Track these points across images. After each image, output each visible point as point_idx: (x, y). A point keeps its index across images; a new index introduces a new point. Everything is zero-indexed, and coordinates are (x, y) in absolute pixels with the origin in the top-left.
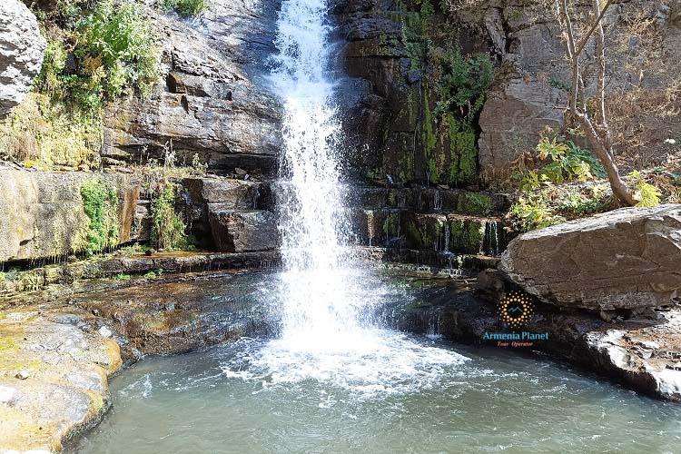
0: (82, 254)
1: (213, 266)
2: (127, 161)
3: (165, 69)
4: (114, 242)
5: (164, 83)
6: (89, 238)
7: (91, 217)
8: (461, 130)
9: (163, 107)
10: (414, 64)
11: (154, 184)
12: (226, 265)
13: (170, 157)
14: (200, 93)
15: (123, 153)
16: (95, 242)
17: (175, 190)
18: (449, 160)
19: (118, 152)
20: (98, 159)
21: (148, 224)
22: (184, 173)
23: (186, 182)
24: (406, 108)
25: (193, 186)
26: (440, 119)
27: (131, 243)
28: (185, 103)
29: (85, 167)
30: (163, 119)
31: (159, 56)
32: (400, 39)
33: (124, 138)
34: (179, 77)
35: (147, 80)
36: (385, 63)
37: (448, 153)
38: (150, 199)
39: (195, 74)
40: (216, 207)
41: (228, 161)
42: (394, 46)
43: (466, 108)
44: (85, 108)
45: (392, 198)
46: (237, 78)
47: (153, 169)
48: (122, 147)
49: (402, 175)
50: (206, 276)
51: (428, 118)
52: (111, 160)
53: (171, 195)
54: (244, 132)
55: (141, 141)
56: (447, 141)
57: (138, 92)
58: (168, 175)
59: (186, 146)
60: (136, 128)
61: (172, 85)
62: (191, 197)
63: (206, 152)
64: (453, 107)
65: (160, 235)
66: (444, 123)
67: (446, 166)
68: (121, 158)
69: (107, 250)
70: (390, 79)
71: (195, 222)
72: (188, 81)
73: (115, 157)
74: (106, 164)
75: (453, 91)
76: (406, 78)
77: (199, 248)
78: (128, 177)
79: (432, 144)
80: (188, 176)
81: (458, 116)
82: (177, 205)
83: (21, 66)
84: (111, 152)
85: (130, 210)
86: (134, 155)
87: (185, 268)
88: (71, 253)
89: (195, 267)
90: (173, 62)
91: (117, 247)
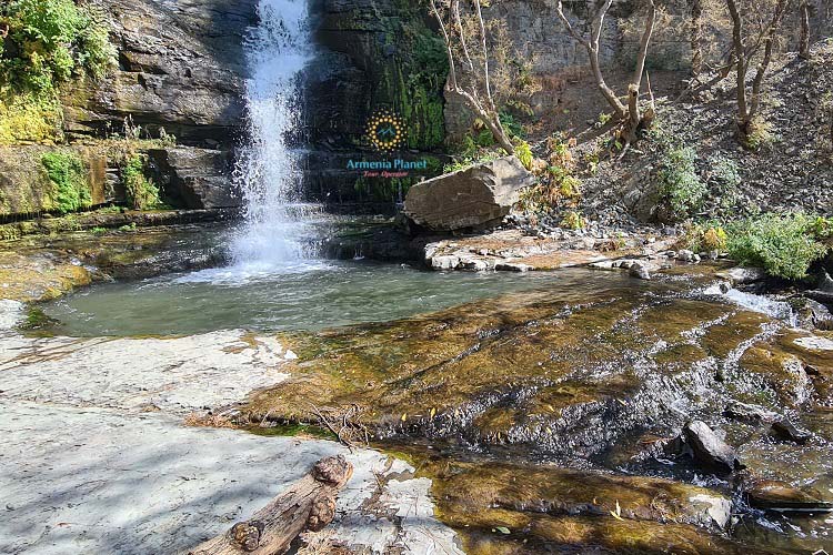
1: (184, 220)
2: (94, 136)
3: (113, 49)
4: (89, 203)
5: (116, 63)
6: (59, 200)
7: (58, 182)
8: (431, 101)
9: (119, 86)
10: (389, 38)
11: (120, 155)
12: (196, 219)
13: (136, 131)
14: (157, 70)
15: (87, 129)
16: (66, 202)
17: (142, 159)
18: (423, 128)
19: (81, 127)
20: (62, 136)
21: (121, 187)
22: (152, 144)
23: (151, 152)
24: (384, 81)
25: (158, 156)
26: (412, 90)
27: (108, 205)
28: (142, 81)
29: (48, 142)
30: (120, 96)
31: (105, 39)
32: (373, 13)
33: (84, 114)
34: (131, 56)
35: (99, 61)
36: (361, 38)
37: (422, 123)
38: (118, 166)
39: (148, 53)
40: (183, 173)
41: (191, 131)
42: (367, 20)
43: (433, 79)
44: (36, 89)
46: (197, 56)
47: (116, 141)
48: (84, 123)
50: (178, 228)
51: (404, 91)
52: (75, 135)
53: (140, 165)
54: (203, 105)
55: (102, 117)
56: (421, 110)
57: (90, 72)
59: (149, 122)
60: (95, 105)
61: (126, 64)
62: (159, 165)
63: (172, 126)
64: (423, 80)
65: (133, 198)
66: (417, 95)
67: (422, 132)
68: (85, 132)
69: (82, 209)
70: (367, 52)
71: (166, 186)
72: (142, 60)
73: (79, 132)
74: (71, 139)
75: (423, 65)
76: (382, 51)
77: (174, 207)
78: (99, 149)
80: (156, 147)
81: (428, 88)
82: (146, 172)
84: (73, 126)
85: (99, 177)
86: (99, 130)
87: (157, 222)
88: (44, 211)
89: (167, 221)
90: (124, 43)
91: (94, 208)
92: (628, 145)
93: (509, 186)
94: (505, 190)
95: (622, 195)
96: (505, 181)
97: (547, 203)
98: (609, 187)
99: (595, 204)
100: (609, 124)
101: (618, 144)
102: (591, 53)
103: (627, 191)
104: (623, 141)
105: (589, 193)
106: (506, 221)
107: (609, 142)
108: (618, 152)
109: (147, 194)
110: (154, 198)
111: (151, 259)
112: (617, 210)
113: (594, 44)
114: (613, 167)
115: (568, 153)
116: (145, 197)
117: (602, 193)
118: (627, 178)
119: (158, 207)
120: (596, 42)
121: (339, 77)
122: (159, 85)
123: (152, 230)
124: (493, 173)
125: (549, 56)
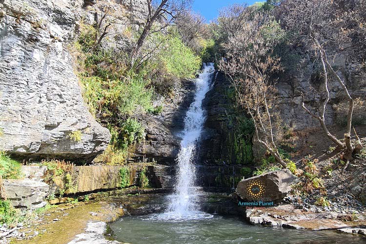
0: (119, 188)
1: (155, 192)
2: (134, 162)
3: (145, 134)
4: (128, 185)
5: (145, 138)
6: (121, 184)
7: (122, 178)
8: (247, 144)
9: (144, 146)
10: (230, 122)
11: (140, 168)
12: (159, 192)
13: (146, 159)
14: (155, 140)
16: (123, 184)
17: (146, 169)
19: (132, 159)
20: (126, 162)
21: (138, 179)
22: (150, 164)
23: (149, 167)
24: (228, 138)
25: (151, 168)
26: (239, 141)
27: (133, 186)
28: (150, 143)
29: (122, 164)
30: (144, 148)
31: (143, 131)
32: (225, 114)
33: (133, 154)
34: (149, 136)
35: (140, 138)
36: (220, 123)
37: (243, 153)
38: (139, 172)
39: (154, 134)
40: (157, 174)
41: (162, 160)
42: (223, 117)
43: (248, 136)
44: (123, 148)
45: (220, 170)
46: (167, 134)
47: (140, 163)
48: (133, 158)
49: (228, 161)
50: (153, 195)
51: (236, 141)
52: (130, 162)
53: (145, 171)
54: (166, 150)
55: (138, 156)
56: (242, 148)
57: (137, 142)
58: (144, 165)
59: (150, 156)
60: (137, 152)
61: (147, 138)
62: (150, 172)
63: (157, 158)
64: (243, 136)
65: (141, 183)
66: (241, 142)
67: (243, 157)
68: (132, 161)
69: (126, 187)
70: (222, 128)
71: (151, 179)
72: (152, 137)
73: (131, 160)
74: (128, 163)
75: (244, 131)
76: (228, 127)
77: (152, 187)
78: (135, 166)
79: (237, 150)
80: (150, 165)
81: (245, 139)
82: (146, 174)
83: (105, 142)
84: (130, 159)
85: (133, 176)
86: (136, 160)
87: (147, 193)
88: (116, 188)
89: (150, 192)
90: (148, 132)
91: (130, 186)
92: (348, 162)
93: (286, 183)
94: (284, 185)
95: (350, 189)
96: (284, 181)
97: (306, 191)
98: (340, 184)
99: (334, 193)
100: (335, 152)
101: (342, 162)
102: (321, 121)
103: (352, 186)
104: (345, 160)
105: (329, 187)
106: (285, 200)
107: (337, 161)
108: (343, 166)
109: (145, 181)
110: (147, 184)
111: (143, 207)
112: (348, 197)
113: (322, 118)
114: (341, 173)
115: (314, 166)
116: (144, 183)
117: (337, 187)
118: (351, 179)
119: (147, 187)
120: (323, 116)
121: (212, 138)
122: (155, 144)
123: (145, 196)
124: (278, 177)
125: (299, 123)
